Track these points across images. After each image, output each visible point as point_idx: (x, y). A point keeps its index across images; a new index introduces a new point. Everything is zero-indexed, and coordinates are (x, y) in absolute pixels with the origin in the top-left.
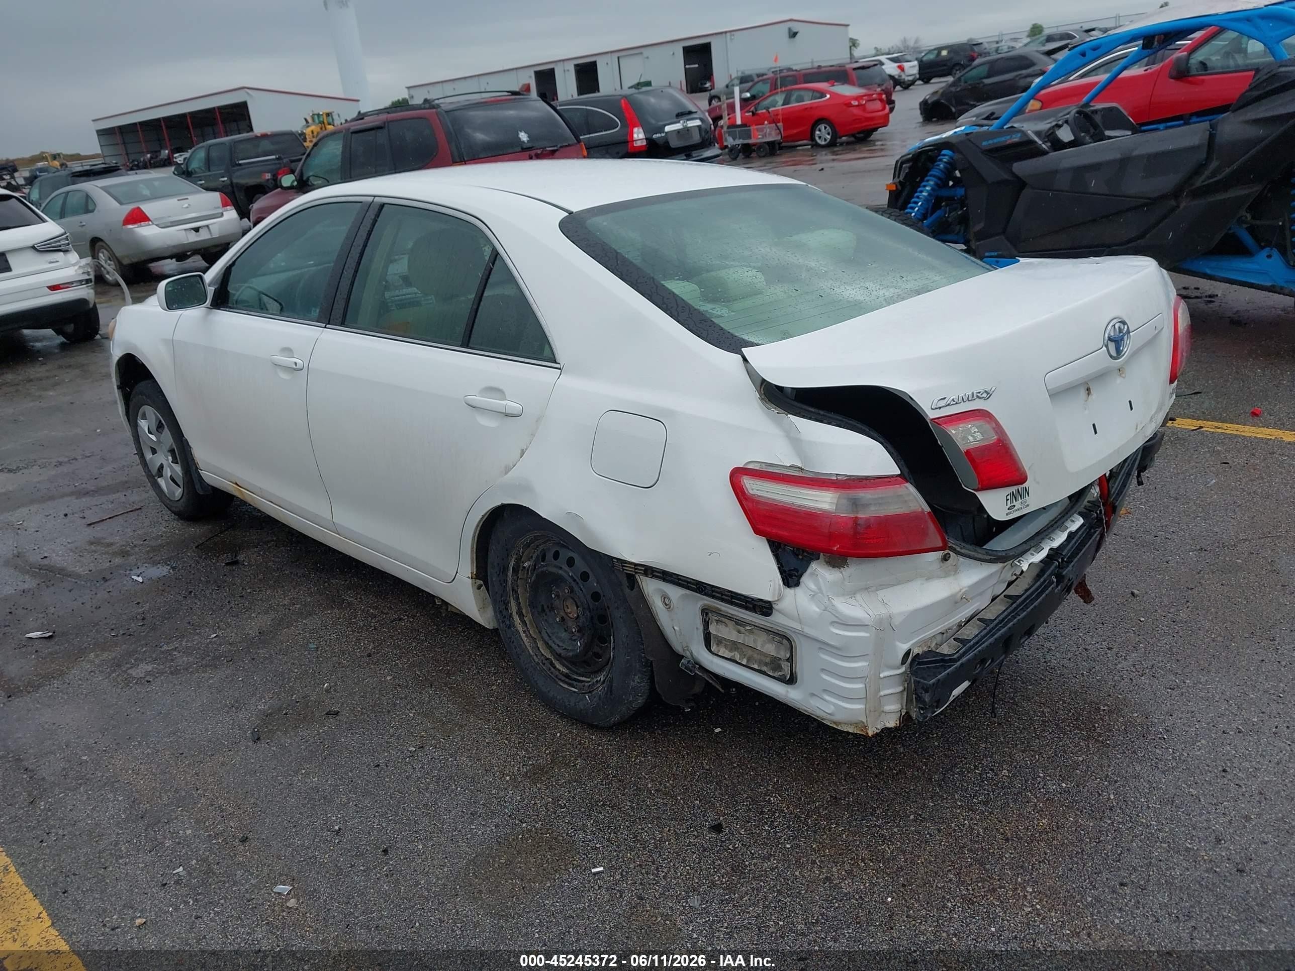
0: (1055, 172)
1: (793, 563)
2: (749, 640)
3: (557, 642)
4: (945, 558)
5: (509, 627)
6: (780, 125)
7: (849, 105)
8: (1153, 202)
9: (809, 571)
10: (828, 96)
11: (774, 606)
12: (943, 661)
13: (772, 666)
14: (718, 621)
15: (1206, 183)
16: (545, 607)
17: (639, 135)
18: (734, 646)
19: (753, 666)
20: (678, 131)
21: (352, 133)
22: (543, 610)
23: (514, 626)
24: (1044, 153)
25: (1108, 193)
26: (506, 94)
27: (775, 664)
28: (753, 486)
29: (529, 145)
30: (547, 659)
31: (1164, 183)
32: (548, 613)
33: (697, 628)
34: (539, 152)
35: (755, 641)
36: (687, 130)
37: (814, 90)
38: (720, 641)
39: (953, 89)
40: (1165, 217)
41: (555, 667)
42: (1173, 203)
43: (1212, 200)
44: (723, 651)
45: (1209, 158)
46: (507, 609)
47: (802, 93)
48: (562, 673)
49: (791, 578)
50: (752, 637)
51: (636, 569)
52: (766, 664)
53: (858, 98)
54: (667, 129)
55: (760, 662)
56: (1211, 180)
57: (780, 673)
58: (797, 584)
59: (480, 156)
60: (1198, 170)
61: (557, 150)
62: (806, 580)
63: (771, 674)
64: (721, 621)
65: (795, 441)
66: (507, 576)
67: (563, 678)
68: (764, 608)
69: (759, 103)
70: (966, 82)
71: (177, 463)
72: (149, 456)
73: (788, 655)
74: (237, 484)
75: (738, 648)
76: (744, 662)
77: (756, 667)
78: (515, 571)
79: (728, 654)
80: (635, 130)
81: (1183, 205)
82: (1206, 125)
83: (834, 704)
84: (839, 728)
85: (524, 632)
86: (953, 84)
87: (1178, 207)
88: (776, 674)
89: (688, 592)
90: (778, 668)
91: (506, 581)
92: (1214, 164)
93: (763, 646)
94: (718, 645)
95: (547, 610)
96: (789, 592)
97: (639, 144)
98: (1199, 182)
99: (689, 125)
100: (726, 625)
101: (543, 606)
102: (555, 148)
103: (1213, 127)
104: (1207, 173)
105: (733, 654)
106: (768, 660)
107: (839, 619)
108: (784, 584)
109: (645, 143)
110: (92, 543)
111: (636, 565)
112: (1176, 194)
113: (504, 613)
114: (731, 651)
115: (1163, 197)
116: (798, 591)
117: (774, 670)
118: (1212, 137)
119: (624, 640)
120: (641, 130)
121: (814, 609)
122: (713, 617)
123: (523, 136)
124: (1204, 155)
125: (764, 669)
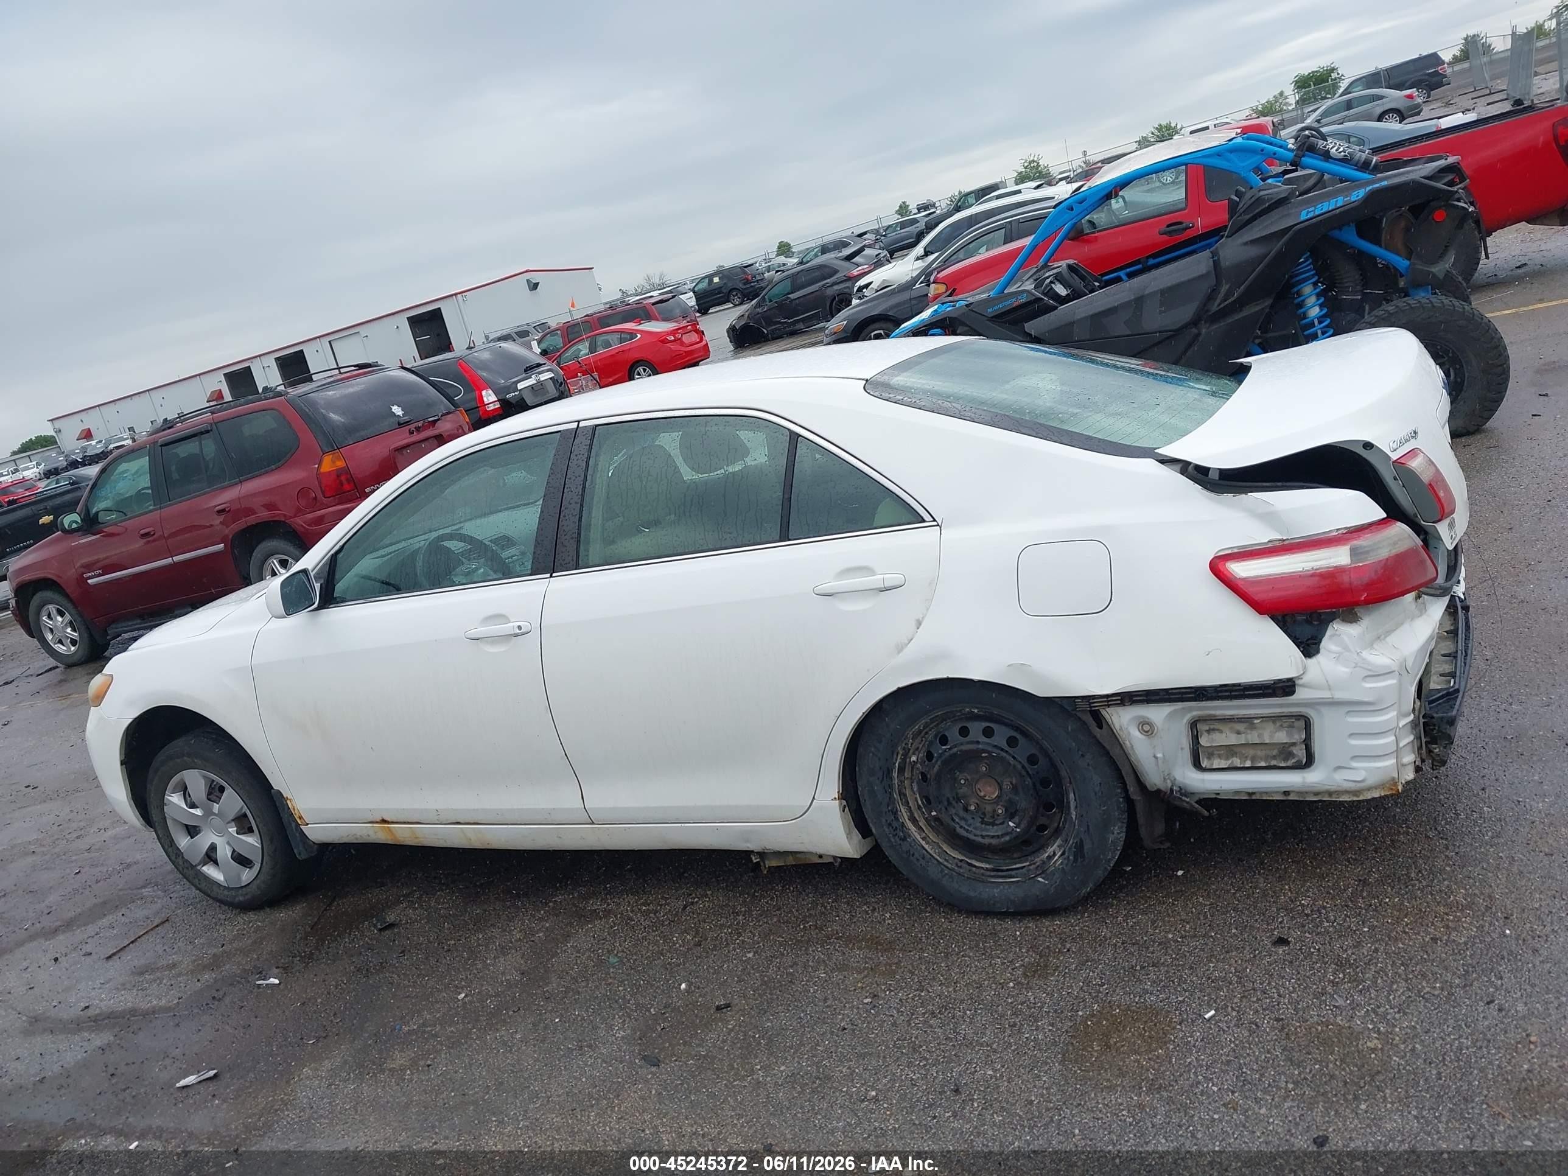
0: (1071, 324)
1: (1307, 631)
2: (1253, 737)
3: (978, 833)
4: (1418, 597)
5: (904, 839)
6: (595, 374)
7: (665, 341)
8: (1177, 333)
9: (1329, 633)
10: (639, 336)
11: (1297, 682)
12: (1448, 694)
13: (1282, 756)
14: (1208, 731)
15: (1222, 306)
16: (951, 799)
17: (489, 397)
18: (1230, 751)
19: (1260, 765)
20: (532, 387)
21: (161, 446)
22: (949, 803)
23: (910, 836)
24: (1056, 308)
25: (1128, 332)
26: (353, 368)
27: (1285, 751)
28: (1241, 570)
29: (406, 418)
30: (961, 861)
31: (1185, 313)
32: (956, 805)
33: (1182, 749)
34: (420, 424)
35: (1259, 736)
36: (541, 384)
37: (621, 332)
38: (1211, 753)
39: (759, 310)
40: (1190, 345)
41: (975, 866)
42: (1194, 331)
43: (1230, 321)
44: (1217, 763)
45: (1218, 283)
46: (897, 819)
47: (608, 337)
48: (987, 869)
49: (1309, 647)
50: (1255, 733)
51: (1108, 701)
52: (1274, 757)
53: (673, 332)
54: (520, 386)
55: (1267, 758)
56: (1226, 303)
57: (1294, 761)
58: (1318, 651)
59: (347, 443)
60: (1210, 297)
61: (438, 420)
62: (1326, 644)
63: (1283, 764)
64: (1214, 730)
65: (1269, 517)
66: (891, 779)
67: (992, 874)
68: (1285, 687)
69: (560, 355)
70: (771, 301)
71: (250, 830)
72: (183, 842)
73: (1304, 736)
74: (384, 821)
75: (1236, 753)
76: (1248, 764)
77: (1263, 764)
78: (901, 770)
79: (1224, 764)
80: (484, 393)
81: (1204, 331)
82: (1207, 253)
83: (1365, 769)
84: (1361, 798)
85: (923, 839)
86: (758, 305)
87: (1199, 334)
88: (1290, 763)
89: (1179, 705)
90: (1291, 755)
91: (891, 786)
92: (1225, 288)
93: (1271, 737)
94: (1209, 758)
95: (954, 802)
96: (1311, 662)
97: (491, 407)
98: (1215, 307)
99: (542, 379)
100: (1221, 731)
101: (948, 799)
102: (436, 418)
103: (1214, 254)
104: (1221, 296)
105: (1230, 762)
106: (1275, 752)
107: (1370, 670)
108: (1305, 656)
109: (498, 405)
110: (142, 974)
111: (1107, 696)
112: (1195, 322)
113: (895, 824)
114: (1227, 759)
115: (1186, 326)
116: (1319, 658)
117: (1286, 759)
118: (1216, 264)
119: (1097, 789)
120: (490, 392)
121: (1342, 670)
122: (1202, 727)
123: (397, 410)
124: (1213, 281)
125: (1274, 763)
